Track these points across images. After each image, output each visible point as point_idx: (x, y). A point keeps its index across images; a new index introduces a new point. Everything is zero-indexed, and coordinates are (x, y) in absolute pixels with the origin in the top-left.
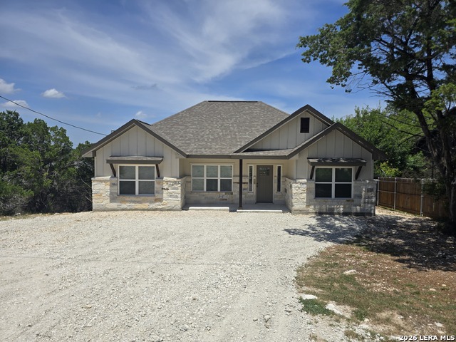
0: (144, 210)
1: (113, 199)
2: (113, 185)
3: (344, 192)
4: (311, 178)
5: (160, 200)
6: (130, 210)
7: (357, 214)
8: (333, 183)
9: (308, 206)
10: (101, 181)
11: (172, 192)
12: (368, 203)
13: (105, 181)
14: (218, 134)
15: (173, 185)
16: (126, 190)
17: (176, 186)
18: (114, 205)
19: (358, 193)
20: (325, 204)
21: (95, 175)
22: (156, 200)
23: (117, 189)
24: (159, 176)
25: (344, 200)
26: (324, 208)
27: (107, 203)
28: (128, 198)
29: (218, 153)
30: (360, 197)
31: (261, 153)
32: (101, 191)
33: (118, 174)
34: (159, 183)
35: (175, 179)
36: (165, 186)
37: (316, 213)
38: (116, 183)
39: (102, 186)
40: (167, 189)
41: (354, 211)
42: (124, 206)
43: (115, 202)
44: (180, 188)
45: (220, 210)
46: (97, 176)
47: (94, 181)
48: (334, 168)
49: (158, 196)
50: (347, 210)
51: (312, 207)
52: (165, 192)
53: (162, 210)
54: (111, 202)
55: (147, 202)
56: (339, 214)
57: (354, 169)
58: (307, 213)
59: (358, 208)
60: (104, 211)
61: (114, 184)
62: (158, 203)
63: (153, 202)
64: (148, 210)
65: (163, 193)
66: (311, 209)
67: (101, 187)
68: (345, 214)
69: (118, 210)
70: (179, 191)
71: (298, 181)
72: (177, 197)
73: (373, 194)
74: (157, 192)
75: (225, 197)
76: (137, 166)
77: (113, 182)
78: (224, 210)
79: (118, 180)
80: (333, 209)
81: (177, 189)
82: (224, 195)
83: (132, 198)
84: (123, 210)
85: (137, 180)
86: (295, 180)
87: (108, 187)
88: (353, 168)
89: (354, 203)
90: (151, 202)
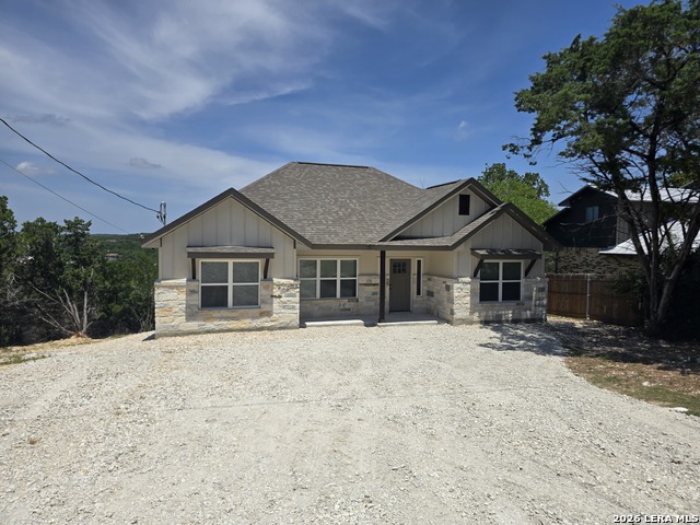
0: (242, 330)
1: (190, 316)
2: (191, 292)
3: (512, 293)
4: (475, 275)
5: (269, 314)
6: (219, 331)
7: (527, 321)
8: (501, 282)
9: (472, 313)
10: (171, 287)
11: (285, 300)
12: (539, 305)
13: (177, 287)
14: (337, 213)
15: (288, 290)
16: (213, 299)
17: (292, 291)
18: (194, 325)
19: (528, 294)
20: (492, 310)
21: (160, 277)
22: (262, 314)
23: (197, 299)
24: (265, 277)
25: (513, 304)
26: (491, 314)
27: (180, 322)
28: (216, 313)
29: (351, 242)
30: (530, 298)
31: (415, 243)
32: (171, 304)
33: (199, 275)
34: (267, 288)
35: (292, 282)
36: (276, 292)
37: (481, 322)
38: (196, 289)
39: (173, 294)
40: (280, 297)
41: (524, 317)
42: (210, 325)
43: (195, 320)
44: (298, 294)
45: (351, 325)
46: (164, 279)
47: (158, 287)
48: (501, 262)
49: (265, 308)
50: (517, 317)
51: (477, 314)
52: (275, 300)
53: (270, 329)
54: (188, 320)
55: (248, 317)
56: (507, 321)
57: (523, 264)
58: (471, 323)
59: (528, 312)
60: (176, 335)
61: (193, 292)
62: (264, 319)
63: (257, 318)
64: (249, 330)
65: (272, 303)
66: (476, 317)
67: (171, 297)
68: (515, 321)
69: (199, 333)
70: (297, 299)
71: (460, 279)
72: (293, 308)
73: (544, 295)
74: (263, 302)
75: (347, 307)
76: (230, 262)
77: (192, 288)
78: (357, 324)
79: (198, 285)
80: (501, 316)
81: (294, 296)
82: (347, 303)
83: (223, 312)
84: (209, 332)
85: (230, 284)
86: (456, 279)
87: (183, 296)
88: (522, 261)
89: (525, 307)
90: (254, 318)
